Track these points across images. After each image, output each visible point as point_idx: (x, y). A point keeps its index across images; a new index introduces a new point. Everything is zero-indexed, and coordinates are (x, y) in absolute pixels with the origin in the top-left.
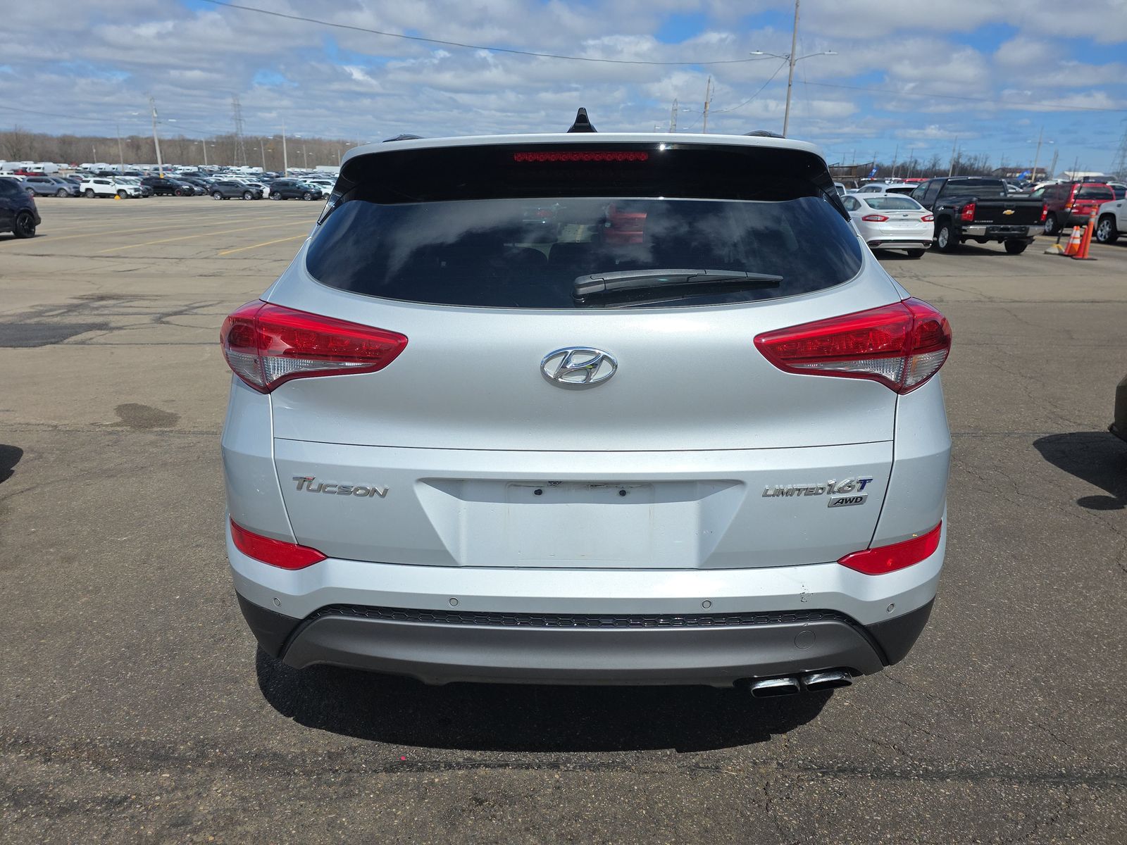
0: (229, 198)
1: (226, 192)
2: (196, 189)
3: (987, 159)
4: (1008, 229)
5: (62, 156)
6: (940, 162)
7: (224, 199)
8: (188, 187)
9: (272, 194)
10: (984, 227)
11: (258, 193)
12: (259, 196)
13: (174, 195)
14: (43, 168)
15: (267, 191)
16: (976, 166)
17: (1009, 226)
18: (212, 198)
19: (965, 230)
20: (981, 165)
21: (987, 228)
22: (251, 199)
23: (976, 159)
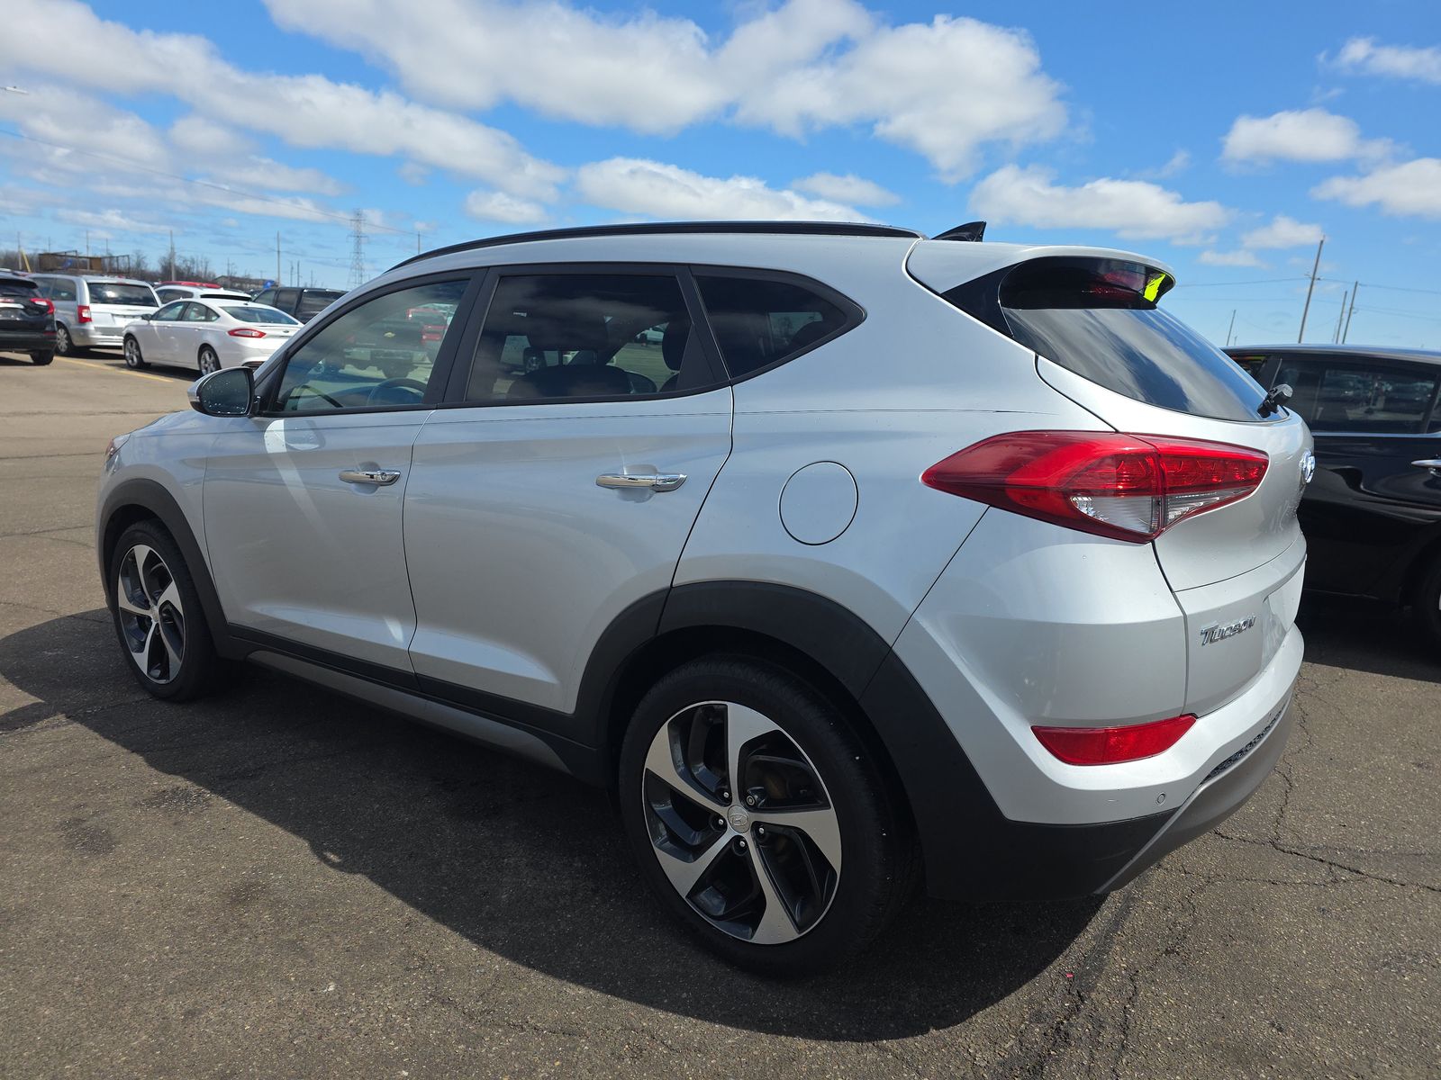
3: (207, 263)
4: (391, 354)
6: (146, 261)
10: (368, 350)
16: (195, 271)
17: (393, 351)
19: (349, 354)
20: (201, 269)
21: (372, 352)
23: (193, 262)
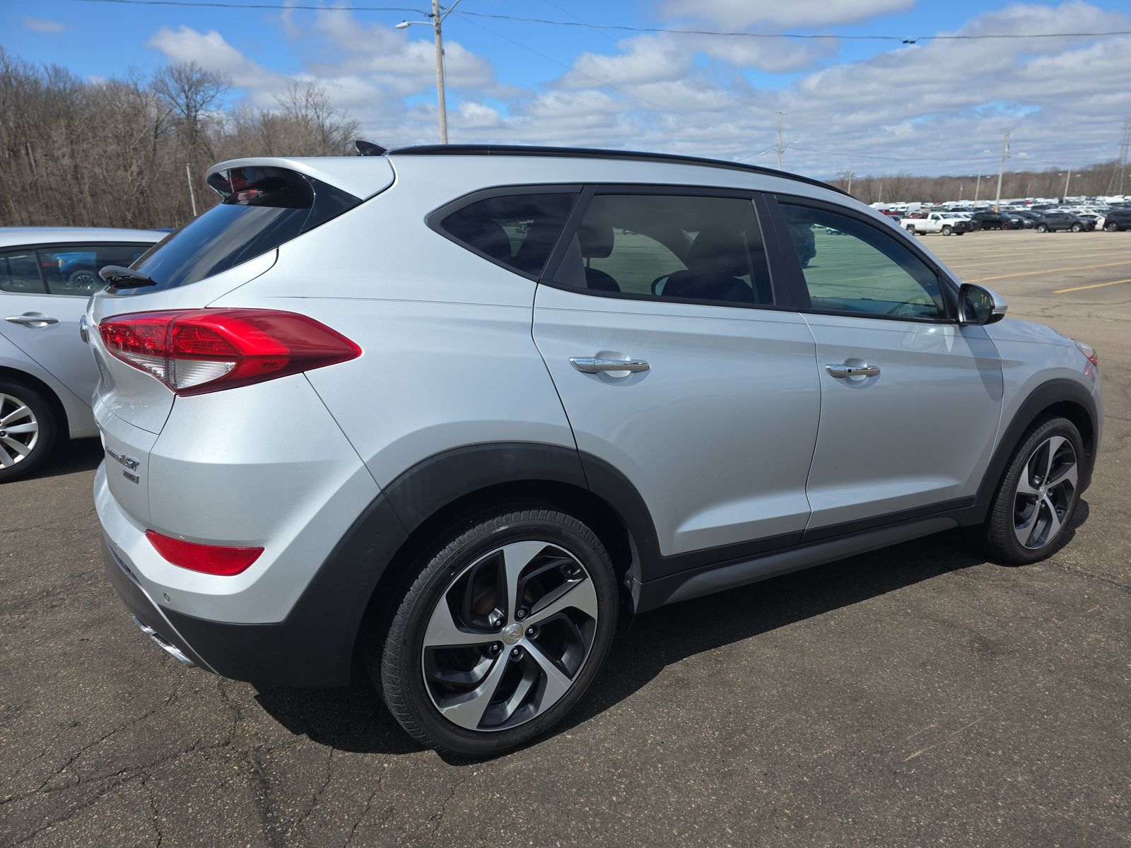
0: (1055, 231)
1: (1053, 224)
2: (1026, 222)
5: (931, 196)
7: (1049, 232)
8: (1017, 220)
9: (1106, 225)
11: (1090, 224)
12: (1091, 227)
13: (1001, 229)
14: (908, 208)
15: (1101, 222)
18: (1036, 231)
22: (1080, 231)
